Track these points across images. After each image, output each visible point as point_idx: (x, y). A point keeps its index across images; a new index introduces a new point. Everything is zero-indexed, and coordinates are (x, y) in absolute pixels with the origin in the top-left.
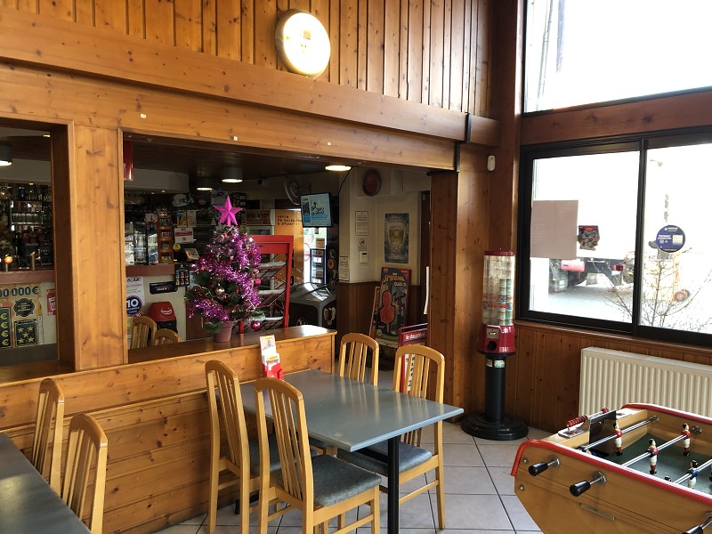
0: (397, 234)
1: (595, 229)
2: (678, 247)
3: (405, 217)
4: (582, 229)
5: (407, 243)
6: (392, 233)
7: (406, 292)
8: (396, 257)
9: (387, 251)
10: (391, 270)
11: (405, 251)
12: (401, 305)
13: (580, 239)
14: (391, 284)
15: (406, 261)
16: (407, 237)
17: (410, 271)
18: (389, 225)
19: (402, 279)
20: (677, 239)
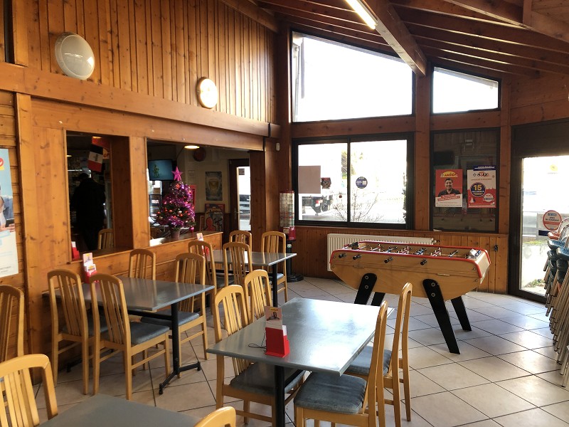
0: (214, 184)
1: (329, 179)
2: (365, 186)
3: (219, 174)
4: (323, 179)
5: (221, 189)
6: (210, 183)
7: (222, 217)
8: (214, 197)
9: (208, 194)
10: (211, 206)
11: (220, 194)
12: (219, 225)
13: (322, 184)
14: (212, 213)
15: (221, 199)
16: (221, 185)
17: (224, 205)
18: (209, 179)
19: (219, 210)
20: (364, 183)
